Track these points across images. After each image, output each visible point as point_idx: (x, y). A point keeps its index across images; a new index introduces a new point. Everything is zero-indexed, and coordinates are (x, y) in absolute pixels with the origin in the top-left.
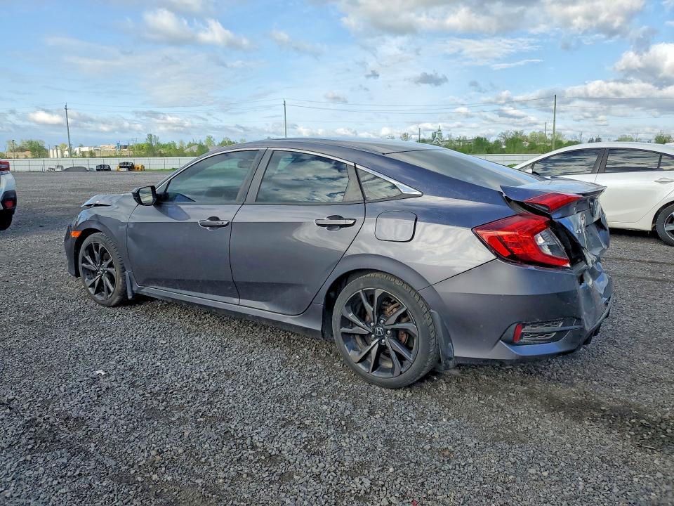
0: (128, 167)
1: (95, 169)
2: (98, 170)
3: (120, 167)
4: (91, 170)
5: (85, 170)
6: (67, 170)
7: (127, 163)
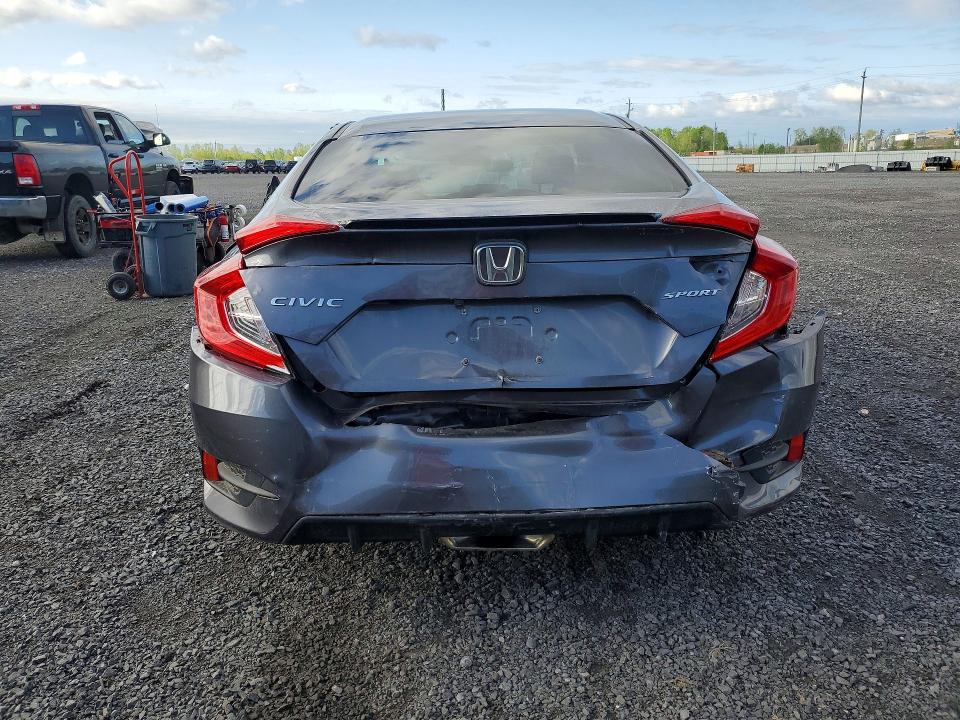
0: (940, 165)
1: (885, 168)
2: (889, 170)
3: (927, 165)
4: (879, 170)
5: (869, 169)
6: (843, 169)
7: (940, 158)
